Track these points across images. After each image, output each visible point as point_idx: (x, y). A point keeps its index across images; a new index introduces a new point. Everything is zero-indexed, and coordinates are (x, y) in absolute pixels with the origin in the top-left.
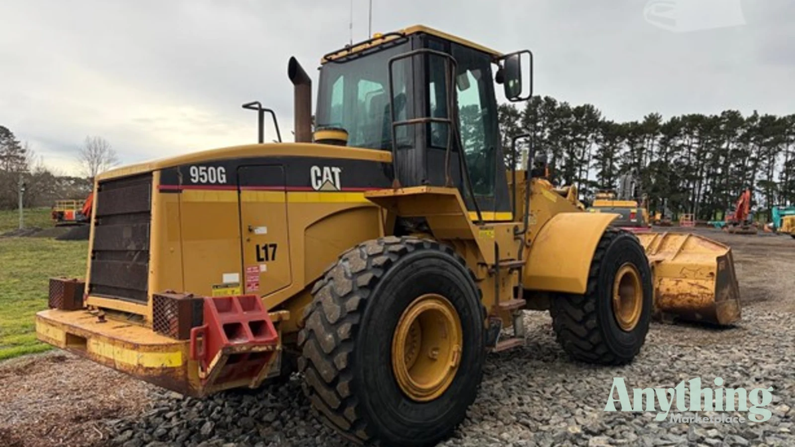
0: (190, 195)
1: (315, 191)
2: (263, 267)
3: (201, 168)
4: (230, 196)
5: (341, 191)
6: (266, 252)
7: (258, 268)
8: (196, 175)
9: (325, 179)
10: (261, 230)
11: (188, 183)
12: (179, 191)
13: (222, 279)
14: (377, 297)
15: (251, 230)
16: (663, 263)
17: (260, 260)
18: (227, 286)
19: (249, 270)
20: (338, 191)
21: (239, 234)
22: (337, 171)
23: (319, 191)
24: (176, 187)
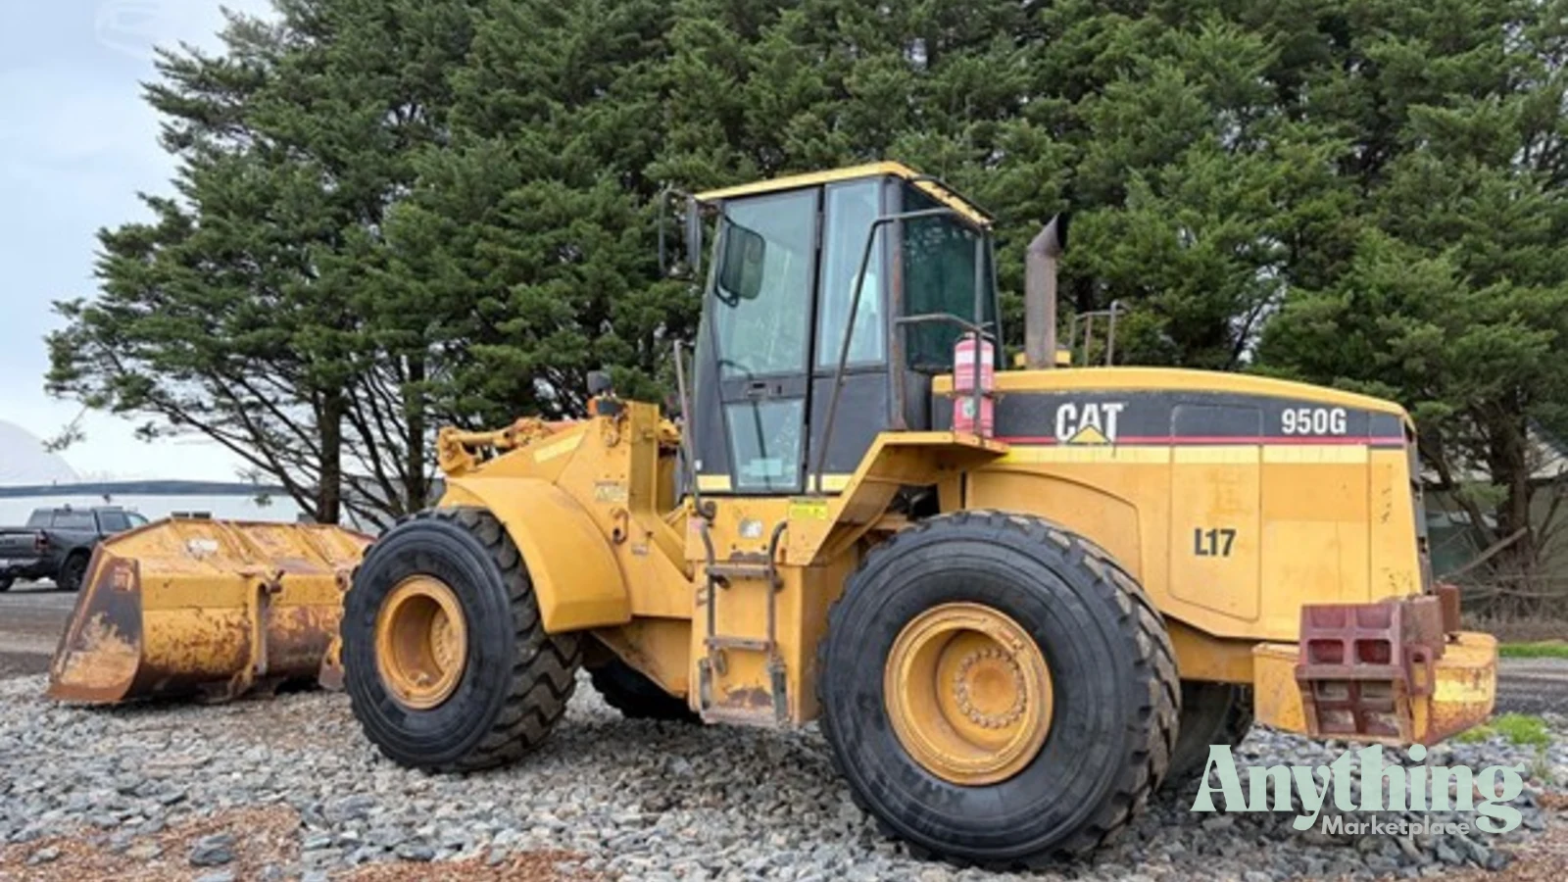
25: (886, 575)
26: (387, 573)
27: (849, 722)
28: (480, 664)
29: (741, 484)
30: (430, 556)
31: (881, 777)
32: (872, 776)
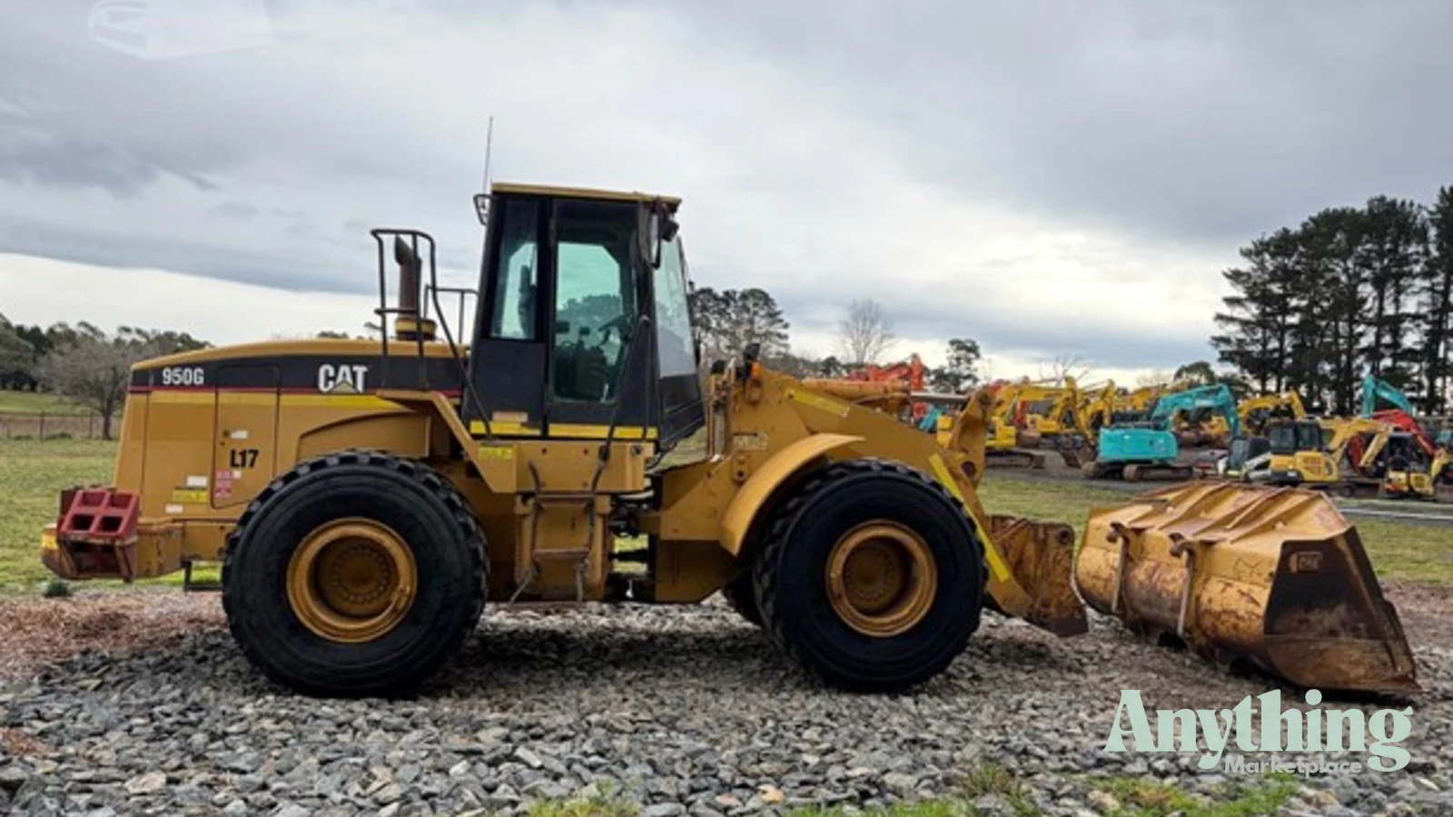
0: (159, 396)
1: (321, 393)
2: (237, 474)
3: (177, 370)
4: (207, 398)
5: (363, 394)
6: (245, 458)
7: (231, 474)
8: (169, 377)
9: (340, 378)
10: (241, 435)
11: (159, 384)
12: (148, 392)
13: (185, 481)
14: (267, 512)
15: (226, 434)
16: (1216, 546)
17: (234, 465)
18: (191, 489)
19: (219, 475)
20: (358, 393)
21: (211, 436)
22: (360, 370)
23: (329, 393)
24: (144, 389)
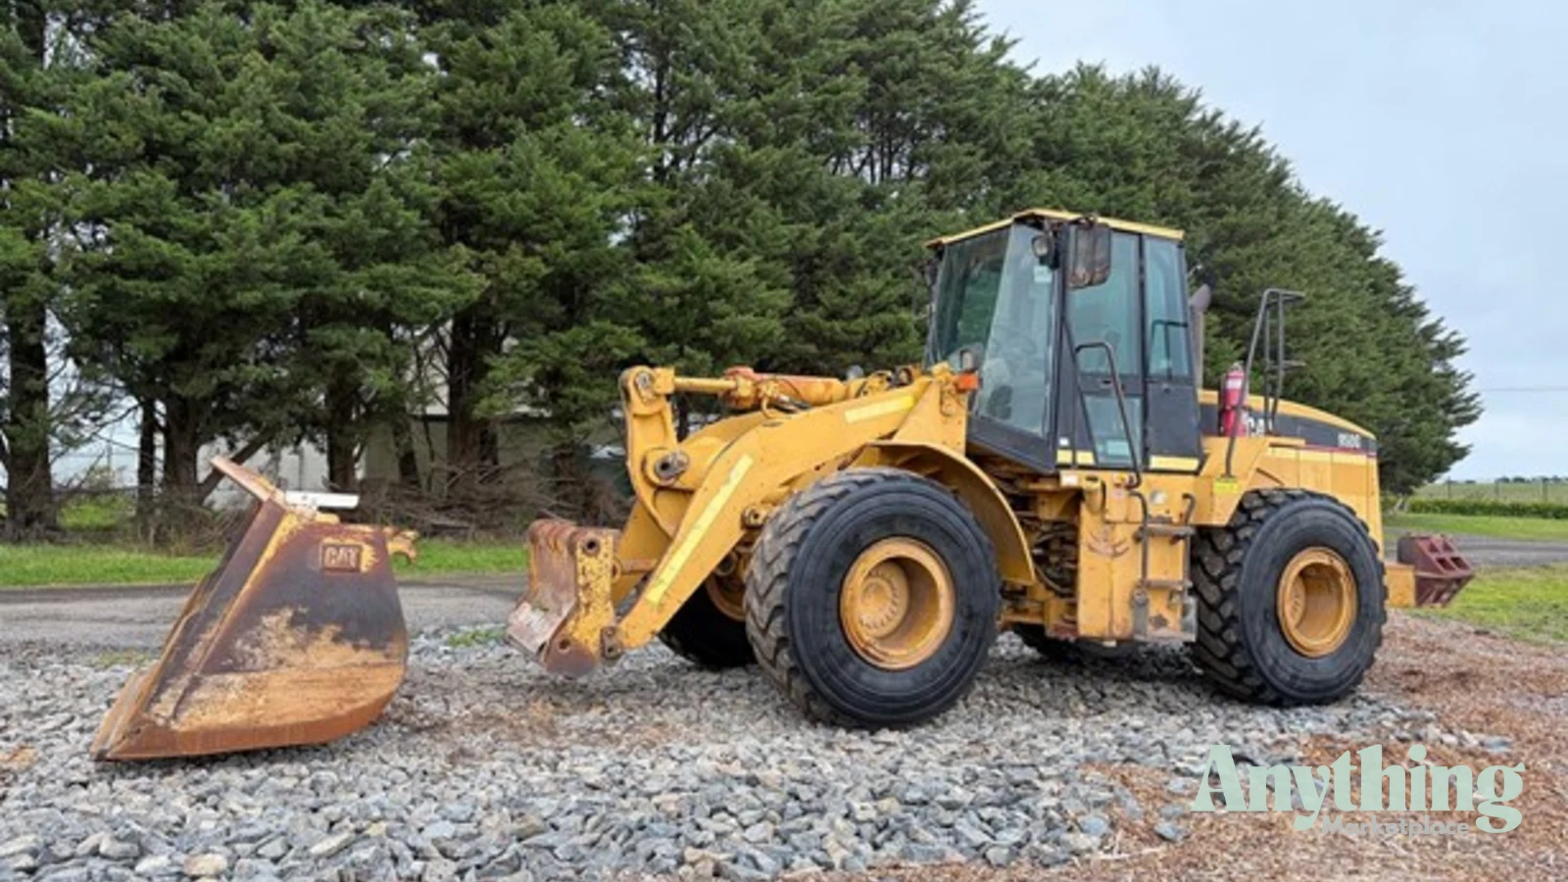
25: (1278, 531)
26: (857, 536)
27: (1258, 629)
28: (971, 616)
29: (1101, 460)
30: (911, 518)
31: (1276, 662)
32: (1270, 661)
